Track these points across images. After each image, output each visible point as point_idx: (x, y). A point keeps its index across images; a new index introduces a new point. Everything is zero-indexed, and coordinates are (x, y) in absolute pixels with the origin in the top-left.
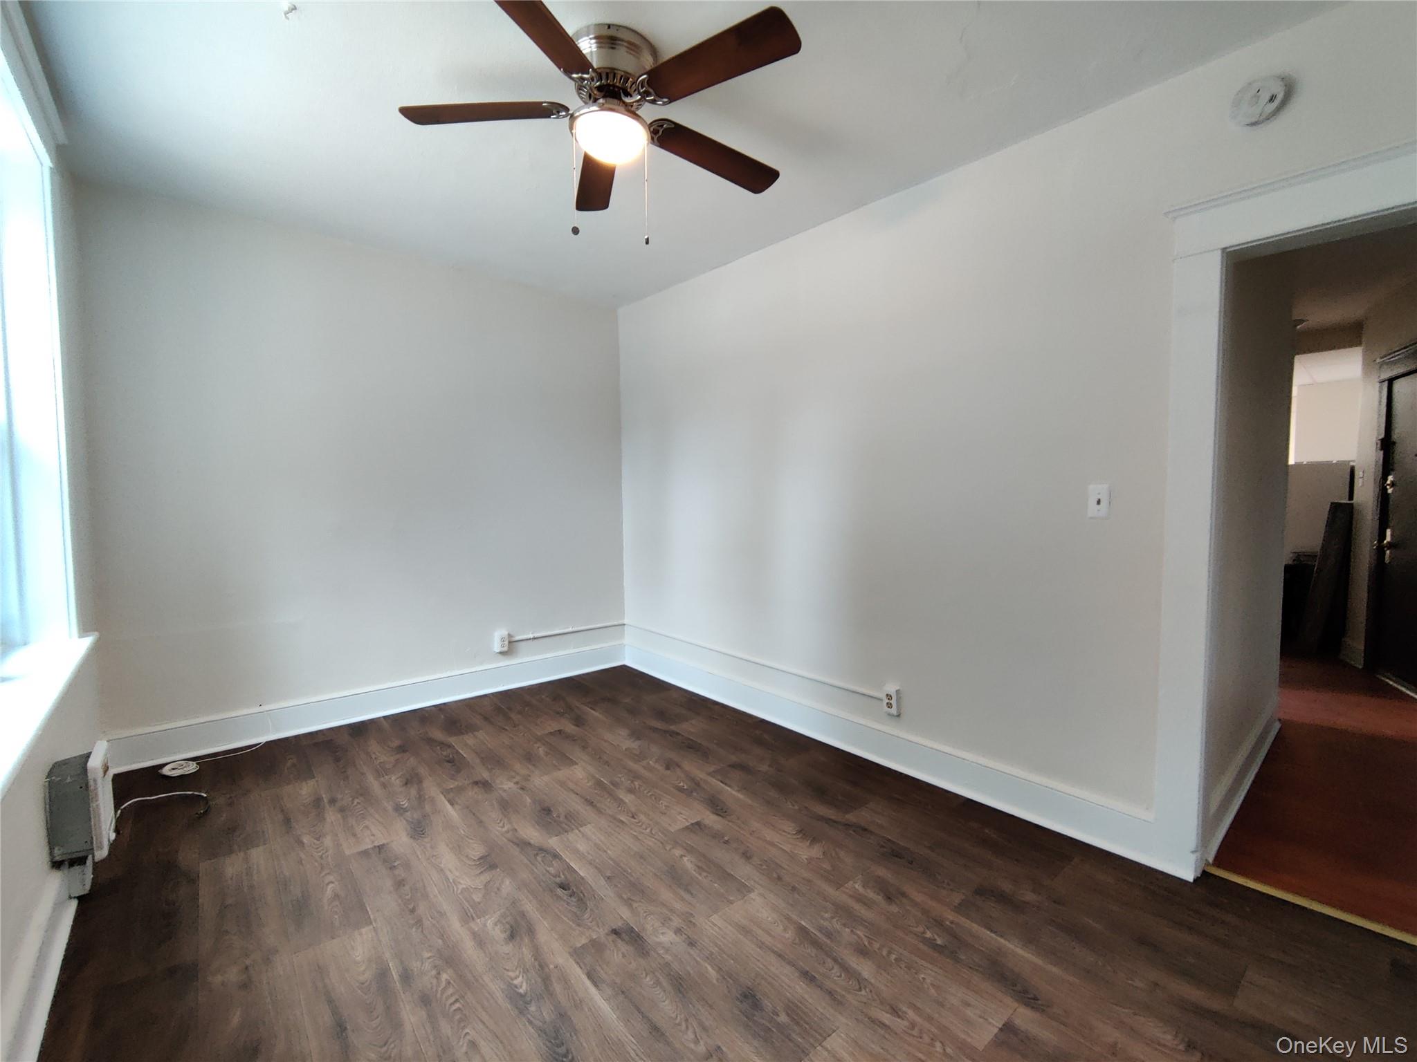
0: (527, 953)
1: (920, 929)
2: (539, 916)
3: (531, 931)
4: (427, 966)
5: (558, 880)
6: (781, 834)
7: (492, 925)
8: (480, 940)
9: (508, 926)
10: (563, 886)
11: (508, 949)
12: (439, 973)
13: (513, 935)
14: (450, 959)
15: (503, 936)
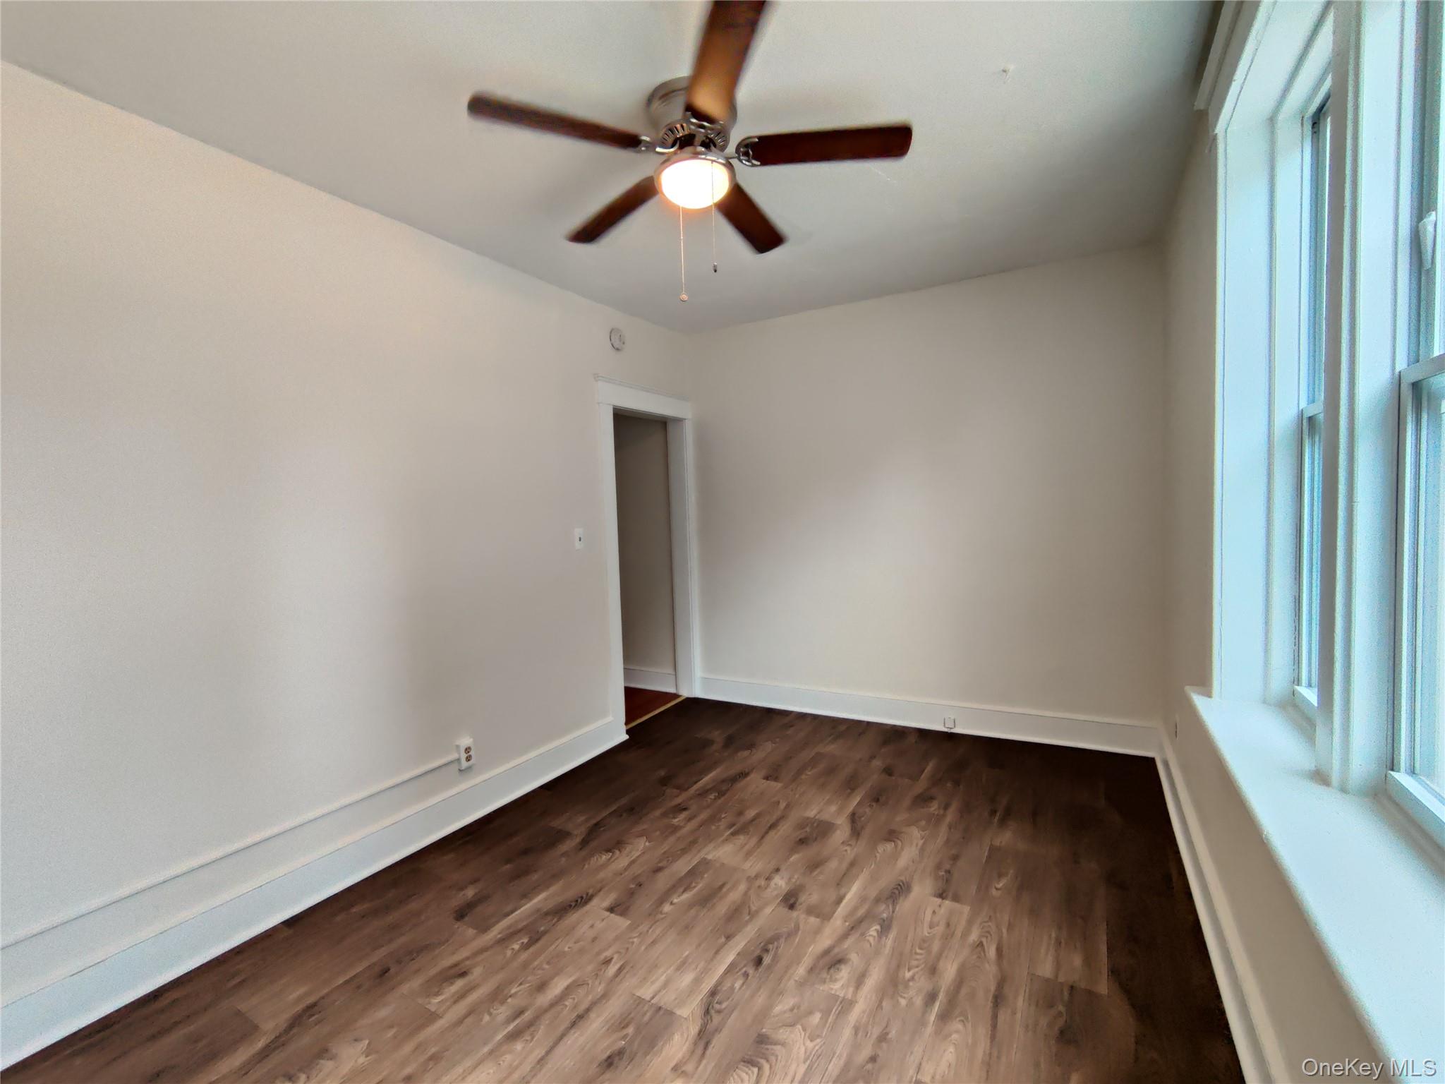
0: (847, 944)
1: (709, 800)
2: (805, 958)
3: (827, 952)
4: (912, 993)
5: (751, 971)
6: (613, 862)
7: (840, 983)
8: (859, 981)
9: (832, 971)
10: (759, 961)
11: (854, 958)
12: (909, 980)
13: (839, 961)
14: (893, 984)
15: (843, 967)
